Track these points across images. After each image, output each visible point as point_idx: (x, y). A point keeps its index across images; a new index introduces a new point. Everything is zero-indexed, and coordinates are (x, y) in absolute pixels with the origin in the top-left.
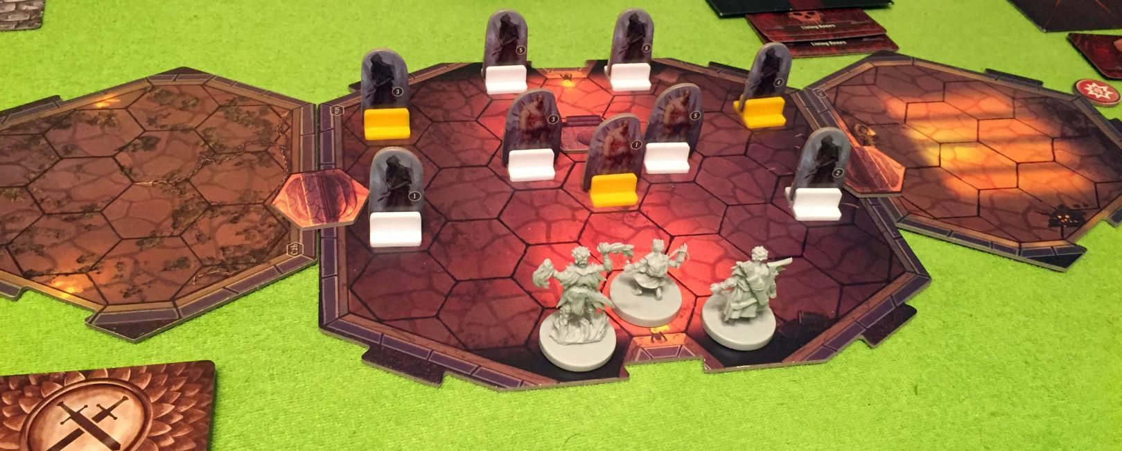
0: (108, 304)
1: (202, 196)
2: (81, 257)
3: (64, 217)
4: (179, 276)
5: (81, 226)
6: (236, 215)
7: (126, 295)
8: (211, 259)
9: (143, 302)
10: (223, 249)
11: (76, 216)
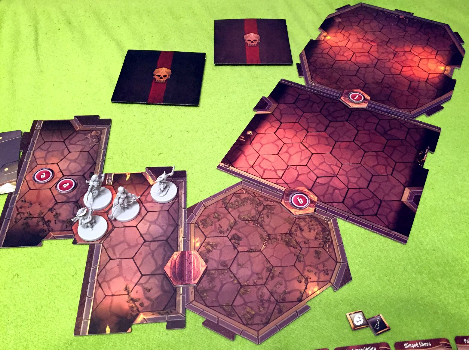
0: (330, 281)
1: (281, 234)
2: (298, 281)
3: (269, 279)
4: (324, 256)
5: (278, 275)
6: (299, 228)
7: (327, 274)
8: (320, 244)
9: (334, 271)
10: (316, 239)
11: (271, 275)
